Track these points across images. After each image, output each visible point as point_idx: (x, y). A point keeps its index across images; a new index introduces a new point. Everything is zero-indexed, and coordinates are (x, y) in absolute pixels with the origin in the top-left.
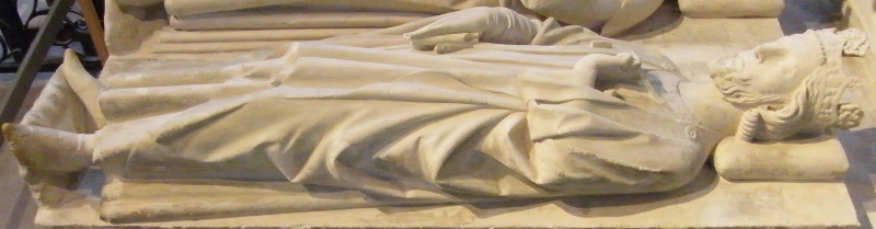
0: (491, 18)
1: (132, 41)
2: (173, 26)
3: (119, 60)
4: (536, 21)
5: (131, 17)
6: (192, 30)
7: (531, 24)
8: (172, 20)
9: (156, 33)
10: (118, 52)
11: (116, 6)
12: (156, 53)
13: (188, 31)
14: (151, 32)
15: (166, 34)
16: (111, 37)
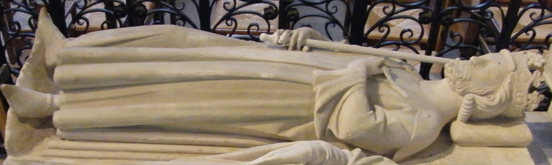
0: (313, 151)
1: (27, 145)
2: (59, 136)
3: (14, 161)
4: (346, 151)
5: (28, 126)
6: (73, 140)
7: (343, 153)
8: (59, 131)
9: (47, 139)
10: (14, 154)
11: (16, 118)
12: (45, 156)
13: (70, 140)
14: (42, 138)
15: (52, 142)
16: (9, 143)
